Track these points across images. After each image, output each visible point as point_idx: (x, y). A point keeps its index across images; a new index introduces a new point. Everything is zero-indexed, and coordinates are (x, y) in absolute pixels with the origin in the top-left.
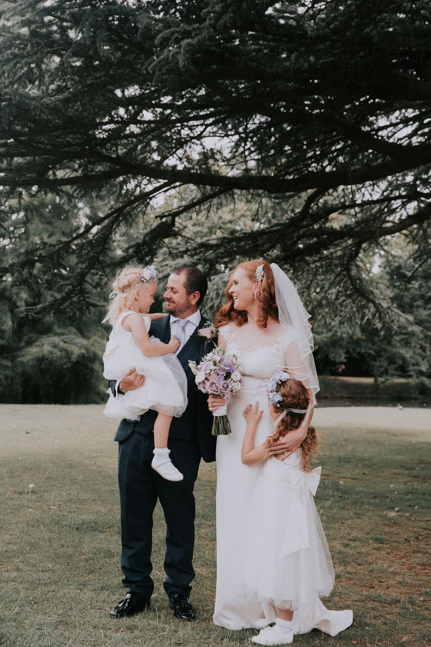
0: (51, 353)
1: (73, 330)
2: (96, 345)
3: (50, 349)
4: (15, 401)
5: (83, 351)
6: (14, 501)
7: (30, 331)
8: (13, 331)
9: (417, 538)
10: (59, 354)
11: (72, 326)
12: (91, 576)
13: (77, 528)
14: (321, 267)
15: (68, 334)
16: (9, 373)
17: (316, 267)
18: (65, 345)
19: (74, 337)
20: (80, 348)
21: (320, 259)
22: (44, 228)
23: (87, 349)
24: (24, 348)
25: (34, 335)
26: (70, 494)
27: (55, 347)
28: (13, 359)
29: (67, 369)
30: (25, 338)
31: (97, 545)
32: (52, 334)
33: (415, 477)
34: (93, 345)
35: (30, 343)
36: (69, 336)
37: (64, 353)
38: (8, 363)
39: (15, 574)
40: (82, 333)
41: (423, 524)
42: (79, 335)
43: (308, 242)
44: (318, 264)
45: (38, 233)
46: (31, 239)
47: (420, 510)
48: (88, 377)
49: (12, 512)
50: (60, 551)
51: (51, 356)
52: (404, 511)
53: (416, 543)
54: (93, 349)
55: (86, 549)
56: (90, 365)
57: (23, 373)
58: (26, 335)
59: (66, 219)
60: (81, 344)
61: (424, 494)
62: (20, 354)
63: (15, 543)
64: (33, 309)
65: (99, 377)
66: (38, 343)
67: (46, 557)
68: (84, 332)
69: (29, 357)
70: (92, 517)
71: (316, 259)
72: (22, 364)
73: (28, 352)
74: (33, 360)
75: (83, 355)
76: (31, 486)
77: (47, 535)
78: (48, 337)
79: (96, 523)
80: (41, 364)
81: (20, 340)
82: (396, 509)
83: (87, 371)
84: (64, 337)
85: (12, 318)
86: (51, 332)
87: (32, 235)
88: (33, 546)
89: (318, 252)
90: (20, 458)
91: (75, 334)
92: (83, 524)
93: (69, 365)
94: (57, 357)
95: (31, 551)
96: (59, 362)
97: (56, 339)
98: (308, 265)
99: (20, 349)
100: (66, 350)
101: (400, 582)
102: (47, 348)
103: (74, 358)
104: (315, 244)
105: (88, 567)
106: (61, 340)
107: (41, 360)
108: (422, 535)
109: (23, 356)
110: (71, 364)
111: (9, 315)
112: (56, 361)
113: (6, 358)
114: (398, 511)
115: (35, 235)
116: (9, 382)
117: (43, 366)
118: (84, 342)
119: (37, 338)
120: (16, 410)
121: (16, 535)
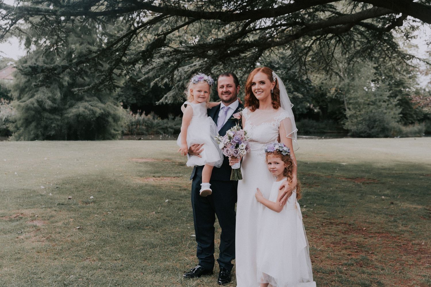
0: (84, 112)
1: (96, 98)
2: (109, 107)
3: (83, 109)
4: (63, 139)
5: (102, 111)
6: (85, 209)
7: (71, 99)
8: (61, 99)
9: (322, 225)
10: (89, 113)
11: (95, 96)
12: (146, 262)
13: (128, 228)
14: (239, 63)
15: (93, 101)
16: (59, 123)
17: (236, 63)
18: (92, 107)
19: (97, 102)
20: (100, 109)
21: (239, 59)
22: (77, 40)
23: (104, 110)
24: (68, 109)
25: (73, 102)
26: (116, 203)
27: (86, 108)
28: (62, 115)
29: (94, 121)
30: (68, 103)
31: (144, 240)
32: (84, 101)
33: (305, 184)
34: (108, 107)
35: (71, 106)
36: (94, 102)
37: (91, 112)
38: (59, 118)
39: (100, 263)
40: (101, 100)
41: (323, 216)
42: (99, 101)
43: (233, 49)
44: (238, 62)
45: (74, 43)
46: (70, 46)
47: (317, 206)
48: (105, 125)
49: (86, 217)
50: (123, 245)
51: (84, 114)
52: (309, 207)
53: (323, 228)
54: (108, 109)
55: (137, 243)
56: (106, 119)
57: (68, 123)
58: (69, 101)
59: (90, 34)
60: (101, 107)
61: (315, 195)
62: (65, 112)
63: (94, 240)
64: (82, 89)
65: (111, 125)
66: (76, 106)
67: (115, 249)
68: (102, 100)
69: (71, 114)
70: (134, 219)
71: (237, 59)
72: (68, 118)
73: (71, 111)
74: (74, 116)
75: (102, 113)
76: (92, 197)
77: (111, 233)
78: (82, 103)
79: (138, 223)
80: (78, 118)
81: (65, 104)
82: (305, 206)
83: (104, 122)
84: (91, 102)
85: (60, 92)
86: (83, 100)
87: (70, 44)
88: (106, 242)
89: (238, 55)
90: (79, 178)
91: (97, 101)
92: (131, 224)
93: (94, 119)
94: (88, 114)
95: (105, 245)
96: (88, 117)
97: (86, 104)
98: (233, 62)
99: (66, 109)
100: (92, 110)
101: (328, 257)
102: (81, 109)
103: (97, 115)
104: (236, 50)
105: (143, 256)
106: (90, 105)
107: (78, 116)
108: (324, 223)
109: (68, 113)
110: (96, 118)
111: (58, 90)
112: (87, 116)
113: (58, 115)
114: (305, 207)
115: (72, 44)
116: (60, 128)
117: (79, 119)
118: (102, 105)
119: (75, 103)
120: (67, 145)
121: (92, 234)
